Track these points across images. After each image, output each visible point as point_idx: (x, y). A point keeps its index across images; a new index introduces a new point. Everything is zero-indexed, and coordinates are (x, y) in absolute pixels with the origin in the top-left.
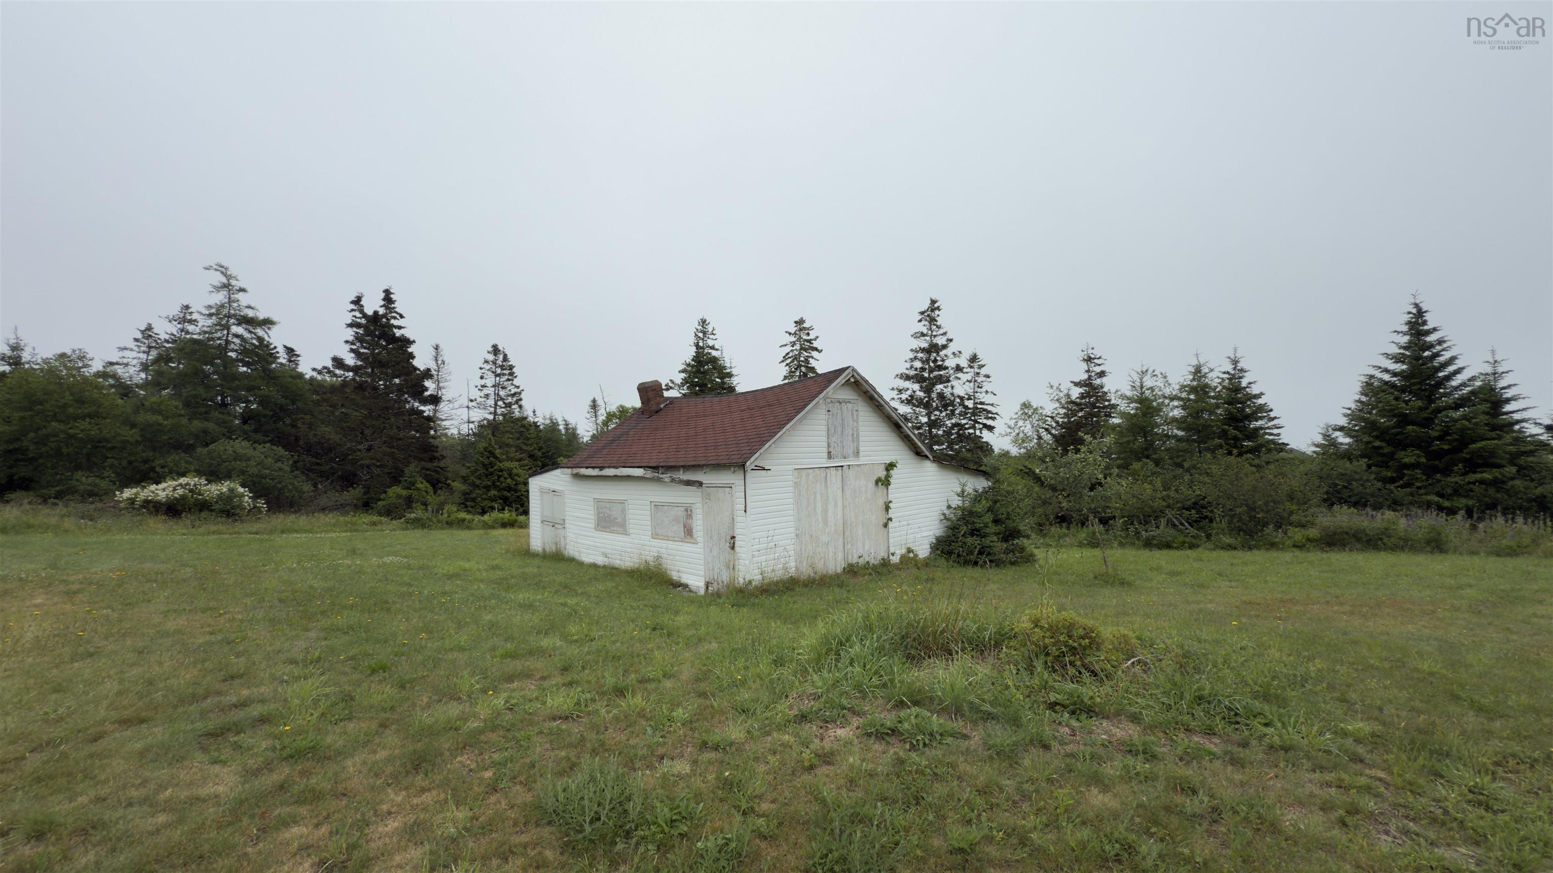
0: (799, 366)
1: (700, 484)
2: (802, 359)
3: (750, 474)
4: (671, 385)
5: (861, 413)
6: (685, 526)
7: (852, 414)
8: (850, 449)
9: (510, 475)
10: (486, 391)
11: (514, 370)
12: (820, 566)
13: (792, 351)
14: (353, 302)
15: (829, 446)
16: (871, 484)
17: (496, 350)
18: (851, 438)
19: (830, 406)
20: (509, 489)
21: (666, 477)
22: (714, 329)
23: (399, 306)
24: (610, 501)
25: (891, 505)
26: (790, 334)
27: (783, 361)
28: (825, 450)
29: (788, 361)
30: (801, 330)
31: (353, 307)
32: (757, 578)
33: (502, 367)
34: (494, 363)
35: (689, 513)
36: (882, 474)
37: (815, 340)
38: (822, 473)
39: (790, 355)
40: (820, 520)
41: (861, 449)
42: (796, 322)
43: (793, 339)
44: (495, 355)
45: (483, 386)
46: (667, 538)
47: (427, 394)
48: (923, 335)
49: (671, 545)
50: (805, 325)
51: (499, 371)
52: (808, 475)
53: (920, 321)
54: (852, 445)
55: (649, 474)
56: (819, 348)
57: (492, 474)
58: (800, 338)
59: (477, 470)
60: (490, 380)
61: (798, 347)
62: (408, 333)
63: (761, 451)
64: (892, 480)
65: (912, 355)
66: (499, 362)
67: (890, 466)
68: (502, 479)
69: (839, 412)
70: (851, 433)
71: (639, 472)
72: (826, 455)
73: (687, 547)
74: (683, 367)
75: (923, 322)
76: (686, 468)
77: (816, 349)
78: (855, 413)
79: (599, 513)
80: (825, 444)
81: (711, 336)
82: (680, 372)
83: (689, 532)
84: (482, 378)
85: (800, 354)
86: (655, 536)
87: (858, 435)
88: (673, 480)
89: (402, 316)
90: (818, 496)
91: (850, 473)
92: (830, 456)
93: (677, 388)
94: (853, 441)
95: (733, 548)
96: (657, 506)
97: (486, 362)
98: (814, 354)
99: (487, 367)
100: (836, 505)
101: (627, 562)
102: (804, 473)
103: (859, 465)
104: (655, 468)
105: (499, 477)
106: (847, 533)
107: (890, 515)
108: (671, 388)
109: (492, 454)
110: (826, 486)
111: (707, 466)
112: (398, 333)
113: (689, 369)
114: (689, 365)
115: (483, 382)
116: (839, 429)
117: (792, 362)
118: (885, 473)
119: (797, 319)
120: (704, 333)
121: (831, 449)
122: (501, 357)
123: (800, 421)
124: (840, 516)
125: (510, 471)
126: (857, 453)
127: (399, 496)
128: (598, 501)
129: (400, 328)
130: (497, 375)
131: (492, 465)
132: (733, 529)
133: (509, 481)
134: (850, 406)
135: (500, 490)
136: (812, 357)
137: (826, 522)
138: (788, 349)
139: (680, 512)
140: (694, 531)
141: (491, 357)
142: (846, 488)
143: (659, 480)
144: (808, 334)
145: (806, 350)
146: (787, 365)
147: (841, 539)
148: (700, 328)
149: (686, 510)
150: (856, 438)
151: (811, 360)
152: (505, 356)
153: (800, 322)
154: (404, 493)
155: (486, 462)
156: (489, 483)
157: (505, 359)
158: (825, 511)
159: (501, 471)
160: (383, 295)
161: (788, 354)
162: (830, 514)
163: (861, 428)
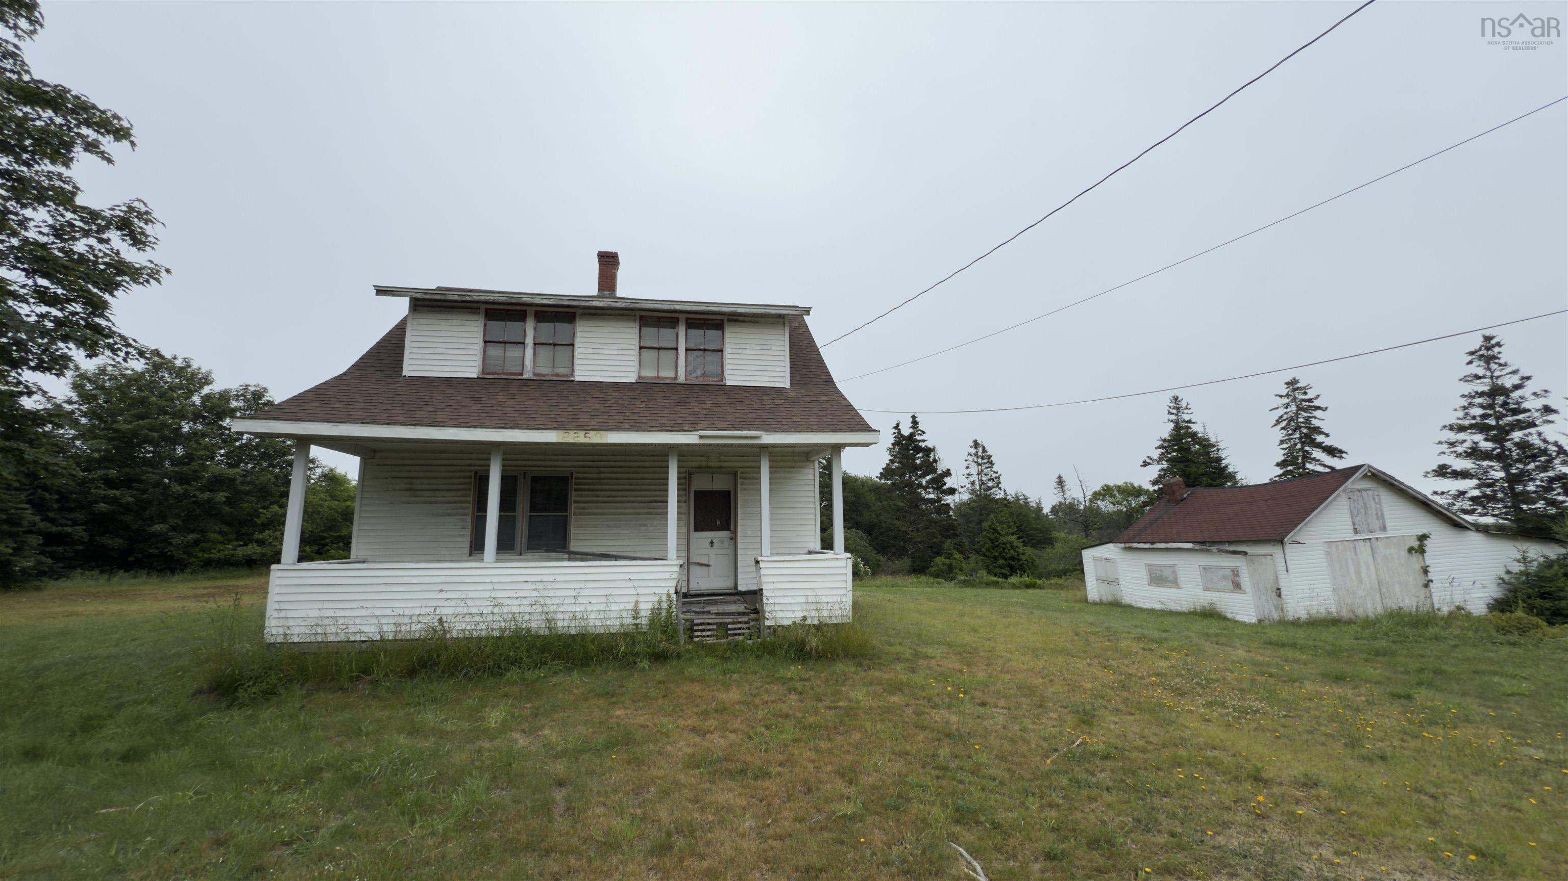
0: (1298, 428)
1: (1245, 553)
2: (1301, 420)
3: (1287, 547)
4: (1148, 461)
5: (1382, 497)
6: (1233, 582)
7: (1374, 499)
8: (1376, 524)
9: (1012, 547)
10: (972, 478)
11: (992, 459)
12: (1360, 612)
13: (1286, 413)
14: (894, 428)
15: (1354, 524)
16: (1404, 553)
17: (976, 444)
18: (1375, 517)
19: (1351, 495)
20: (1013, 559)
21: (1214, 549)
22: (1188, 404)
23: (921, 427)
24: (1160, 566)
25: (1429, 569)
26: (1281, 396)
27: (1275, 425)
28: (1351, 527)
29: (1284, 424)
30: (1294, 390)
31: (894, 431)
32: (1303, 615)
33: (983, 458)
34: (976, 454)
35: (1235, 573)
36: (1416, 544)
37: (1316, 398)
38: (1352, 545)
39: (1285, 417)
40: (1354, 578)
41: (1388, 525)
42: (1287, 383)
43: (1285, 401)
44: (976, 448)
45: (968, 474)
46: (1218, 590)
47: (945, 487)
48: (1477, 377)
49: (1223, 595)
50: (1299, 385)
51: (980, 461)
52: (1337, 546)
53: (1470, 362)
54: (1377, 522)
55: (1198, 547)
56: (1323, 406)
57: (997, 546)
58: (1295, 399)
59: (985, 543)
60: (974, 470)
61: (1293, 408)
62: (929, 444)
63: (1295, 531)
64: (1426, 549)
65: (1464, 402)
66: (980, 454)
67: (1423, 538)
68: (1006, 551)
69: (1360, 498)
70: (1374, 513)
71: (1190, 546)
72: (1352, 531)
73: (1237, 596)
74: (1159, 443)
75: (1475, 364)
76: (1230, 543)
77: (1318, 408)
78: (1377, 498)
79: (1150, 574)
80: (1351, 523)
81: (1186, 411)
82: (1156, 448)
83: (1237, 586)
84: (967, 468)
85: (1297, 414)
86: (1206, 589)
87: (1382, 514)
88: (1220, 551)
89: (924, 433)
90: (1350, 562)
91: (1379, 544)
92: (1356, 531)
93: (1155, 463)
94: (1378, 518)
95: (1279, 596)
96: (1205, 569)
97: (970, 454)
98: (1318, 413)
99: (970, 458)
100: (1368, 568)
101: (1184, 607)
102: (1333, 545)
103: (1388, 538)
104: (1203, 543)
105: (1004, 549)
106: (1384, 590)
107: (1430, 578)
108: (1149, 464)
109: (995, 530)
110: (1356, 554)
111: (1249, 541)
112: (923, 445)
113: (1166, 444)
114: (1165, 440)
115: (968, 471)
116: (1362, 511)
117: (1288, 424)
118: (1418, 543)
119: (1289, 380)
120: (1178, 409)
121: (1356, 526)
122: (981, 449)
123: (1324, 509)
124: (1374, 576)
125: (1011, 543)
126: (1384, 528)
127: (944, 564)
128: (1149, 565)
129: (924, 441)
130: (979, 465)
131: (997, 539)
132: (1278, 583)
133: (1012, 552)
134: (1370, 493)
135: (1005, 559)
136: (1315, 417)
137: (1360, 580)
138: (1281, 411)
139: (1228, 572)
140: (1242, 585)
141: (973, 451)
142: (1376, 555)
143: (1207, 551)
144: (1305, 393)
145: (1305, 410)
146: (1283, 428)
147: (1378, 595)
148: (1172, 405)
149: (1233, 571)
150: (1381, 517)
151: (1314, 421)
152: (984, 448)
153: (1292, 383)
154: (947, 561)
155: (993, 537)
156: (997, 554)
157: (984, 450)
158: (1358, 573)
159: (1004, 544)
160: (911, 420)
161: (1282, 416)
162: (1363, 575)
163: (1385, 509)
